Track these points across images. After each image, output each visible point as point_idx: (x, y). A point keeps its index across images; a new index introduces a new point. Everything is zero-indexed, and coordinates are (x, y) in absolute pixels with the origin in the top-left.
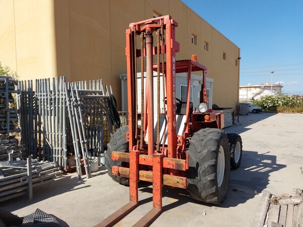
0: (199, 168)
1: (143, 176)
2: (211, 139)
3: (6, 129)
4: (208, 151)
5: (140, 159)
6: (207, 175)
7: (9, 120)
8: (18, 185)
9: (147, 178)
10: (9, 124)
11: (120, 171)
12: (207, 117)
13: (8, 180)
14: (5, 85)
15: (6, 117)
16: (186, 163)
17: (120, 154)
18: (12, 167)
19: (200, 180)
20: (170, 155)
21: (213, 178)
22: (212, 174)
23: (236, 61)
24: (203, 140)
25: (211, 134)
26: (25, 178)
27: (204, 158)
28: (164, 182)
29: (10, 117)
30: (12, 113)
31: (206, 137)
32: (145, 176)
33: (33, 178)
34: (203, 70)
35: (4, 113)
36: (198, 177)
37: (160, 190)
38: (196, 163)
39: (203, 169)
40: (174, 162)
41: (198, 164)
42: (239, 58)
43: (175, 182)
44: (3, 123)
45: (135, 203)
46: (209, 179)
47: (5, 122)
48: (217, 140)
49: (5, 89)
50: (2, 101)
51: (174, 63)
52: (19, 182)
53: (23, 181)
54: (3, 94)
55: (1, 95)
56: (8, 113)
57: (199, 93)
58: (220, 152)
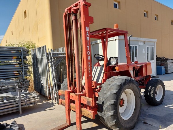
0: (104, 105)
2: (115, 84)
3: (23, 75)
4: (111, 93)
5: (70, 96)
6: (108, 111)
7: (24, 70)
8: (13, 106)
10: (24, 72)
11: (62, 102)
12: (117, 68)
13: (8, 103)
14: (21, 52)
15: (22, 69)
16: (93, 101)
17: (62, 92)
18: (12, 96)
19: (105, 114)
20: (87, 95)
21: (113, 114)
22: (112, 110)
24: (109, 85)
25: (117, 81)
26: (17, 103)
27: (107, 98)
28: (82, 113)
29: (25, 69)
30: (26, 67)
31: (112, 83)
32: (73, 107)
33: (21, 103)
35: (21, 66)
36: (104, 112)
37: (79, 118)
38: (102, 102)
39: (106, 106)
40: (86, 100)
41: (103, 102)
43: (87, 114)
44: (21, 71)
45: (68, 124)
46: (110, 114)
47: (22, 71)
48: (119, 85)
49: (21, 54)
50: (21, 60)
51: (88, 31)
52: (14, 104)
53: (16, 104)
54: (21, 57)
55: (19, 57)
56: (23, 66)
57: (144, 50)
58: (130, 93)
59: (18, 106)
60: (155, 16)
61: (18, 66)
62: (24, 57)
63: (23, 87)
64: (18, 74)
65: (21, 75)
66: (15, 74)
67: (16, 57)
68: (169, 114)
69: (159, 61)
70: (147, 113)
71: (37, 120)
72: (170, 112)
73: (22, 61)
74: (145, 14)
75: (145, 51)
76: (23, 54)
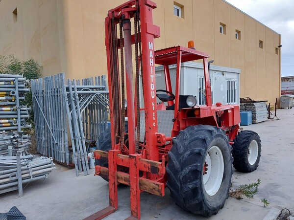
0: (180, 173)
1: (122, 178)
2: (197, 139)
3: (17, 125)
4: (191, 154)
5: (118, 159)
6: (188, 182)
7: (19, 116)
8: (7, 180)
9: (125, 181)
10: (19, 120)
12: (196, 112)
14: (15, 84)
15: (17, 114)
16: (161, 166)
17: (101, 153)
20: (149, 157)
23: (276, 49)
25: (198, 133)
26: (14, 175)
27: (185, 161)
29: (21, 114)
30: (23, 110)
31: (192, 137)
32: (123, 178)
34: (203, 57)
35: (15, 110)
36: (179, 184)
37: (136, 196)
40: (149, 165)
42: (280, 46)
43: (151, 188)
44: (15, 119)
45: (114, 208)
46: (190, 186)
47: (17, 118)
48: (203, 139)
49: (15, 88)
50: (13, 98)
51: (152, 50)
52: (8, 177)
53: (12, 177)
54: (13, 93)
55: (11, 94)
56: (19, 110)
57: (222, 86)
58: (216, 153)
59: (17, 180)
60: (237, 33)
61: (9, 109)
62: (20, 93)
63: (21, 147)
64: (9, 124)
65: (14, 126)
66: (3, 125)
67: (5, 93)
68: (272, 184)
69: (243, 104)
70: (238, 184)
71: (54, 204)
72: (271, 182)
73: (15, 100)
74: (221, 28)
75: (224, 87)
76: (19, 88)
